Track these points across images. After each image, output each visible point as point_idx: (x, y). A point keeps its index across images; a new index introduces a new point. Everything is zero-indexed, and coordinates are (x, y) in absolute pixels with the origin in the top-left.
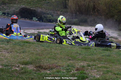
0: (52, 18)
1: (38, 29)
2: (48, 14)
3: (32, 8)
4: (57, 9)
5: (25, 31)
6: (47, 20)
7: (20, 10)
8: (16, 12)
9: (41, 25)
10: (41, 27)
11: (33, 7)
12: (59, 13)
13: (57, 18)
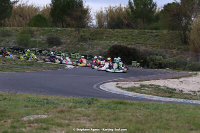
0: (163, 60)
1: (140, 81)
2: (157, 55)
3: (129, 46)
4: (171, 45)
5: (119, 85)
6: (156, 65)
7: (110, 49)
8: (104, 53)
9: (146, 74)
10: (146, 77)
11: (132, 44)
12: (175, 52)
13: (172, 60)
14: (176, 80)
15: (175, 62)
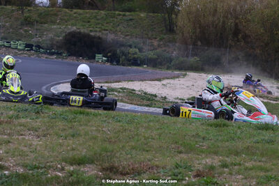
0: (139, 55)
1: (106, 82)
2: (130, 46)
3: (92, 34)
4: (150, 34)
6: (129, 60)
7: (65, 38)
8: (57, 42)
9: (116, 73)
10: (115, 77)
11: (96, 31)
12: (156, 43)
13: (151, 55)
14: (157, 82)
15: (155, 57)
